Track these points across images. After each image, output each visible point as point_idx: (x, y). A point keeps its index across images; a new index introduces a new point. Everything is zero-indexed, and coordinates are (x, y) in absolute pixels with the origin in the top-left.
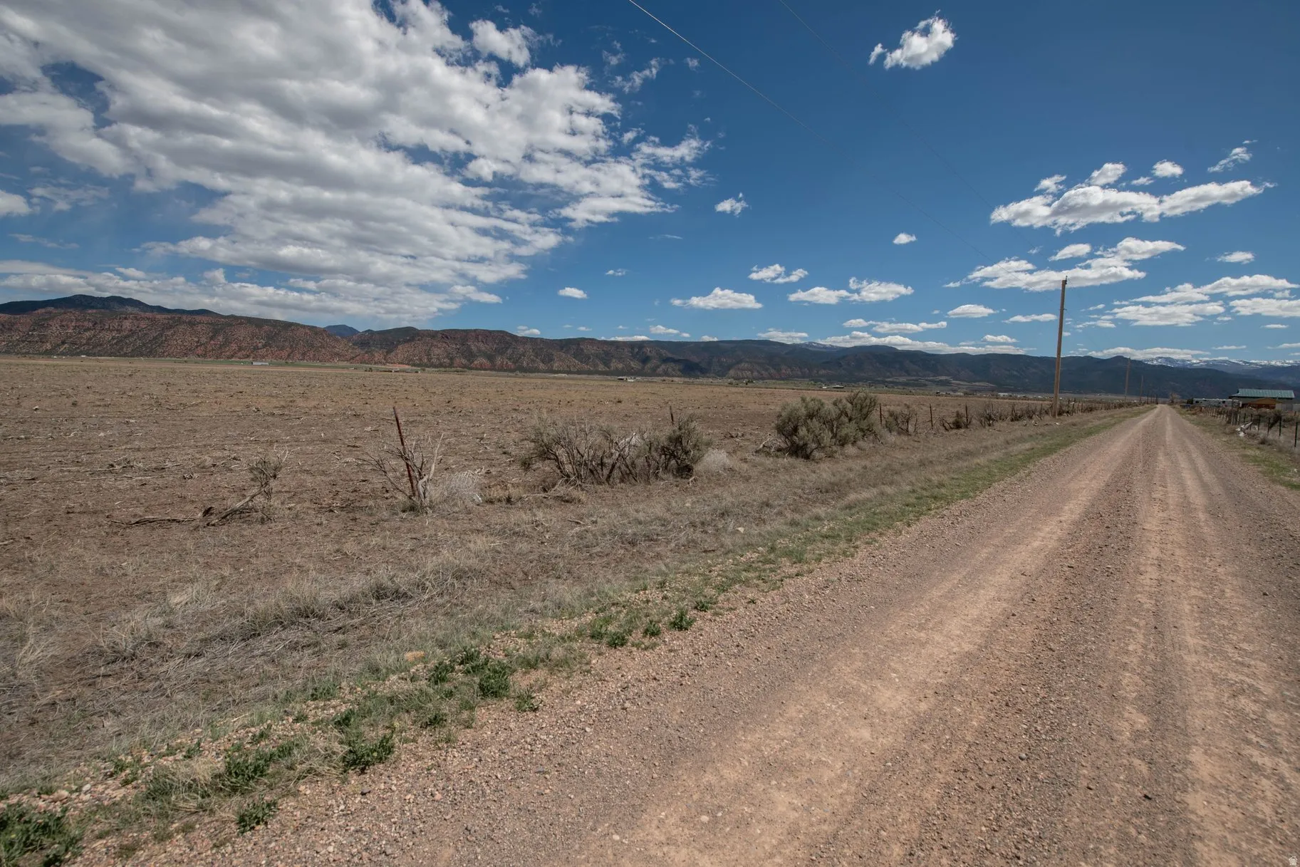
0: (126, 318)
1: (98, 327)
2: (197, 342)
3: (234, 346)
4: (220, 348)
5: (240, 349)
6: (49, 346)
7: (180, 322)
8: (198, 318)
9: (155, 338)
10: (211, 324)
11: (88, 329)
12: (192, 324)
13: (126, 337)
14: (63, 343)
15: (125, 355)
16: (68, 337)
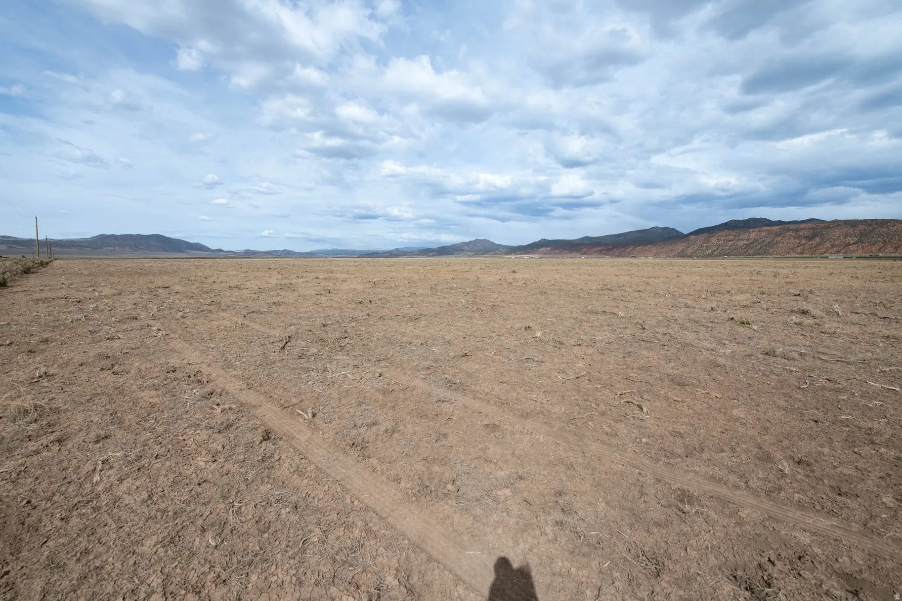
0: (753, 232)
1: (737, 238)
2: (798, 243)
3: (828, 245)
4: (816, 247)
5: (833, 246)
6: (709, 251)
7: (788, 230)
8: (802, 226)
9: (769, 243)
10: (812, 229)
11: (731, 240)
12: (796, 230)
13: (751, 243)
14: (717, 249)
15: (749, 255)
16: (720, 246)
